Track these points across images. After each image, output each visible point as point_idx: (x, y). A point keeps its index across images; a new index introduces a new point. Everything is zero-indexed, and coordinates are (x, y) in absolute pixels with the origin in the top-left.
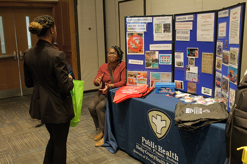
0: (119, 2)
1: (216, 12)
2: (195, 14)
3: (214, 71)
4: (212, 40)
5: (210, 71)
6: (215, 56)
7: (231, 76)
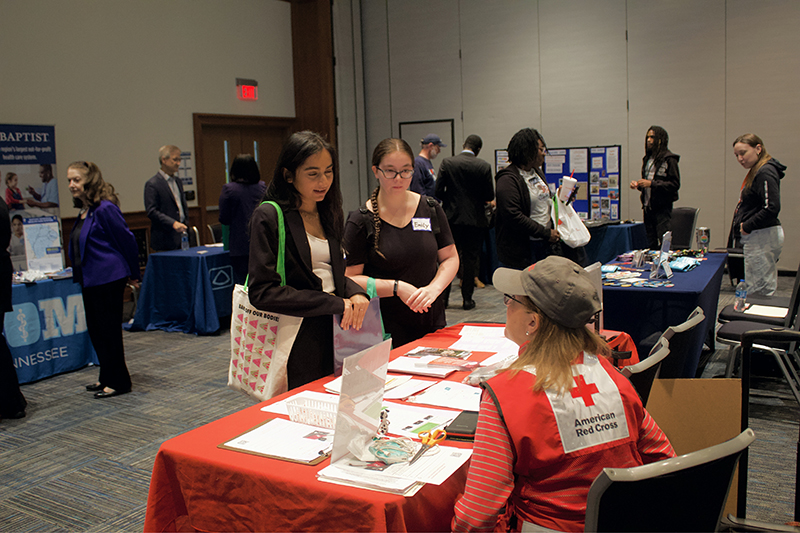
0: (400, 124)
1: (589, 149)
2: (568, 150)
3: (589, 196)
4: (586, 171)
5: (585, 198)
6: (589, 184)
7: (611, 195)
